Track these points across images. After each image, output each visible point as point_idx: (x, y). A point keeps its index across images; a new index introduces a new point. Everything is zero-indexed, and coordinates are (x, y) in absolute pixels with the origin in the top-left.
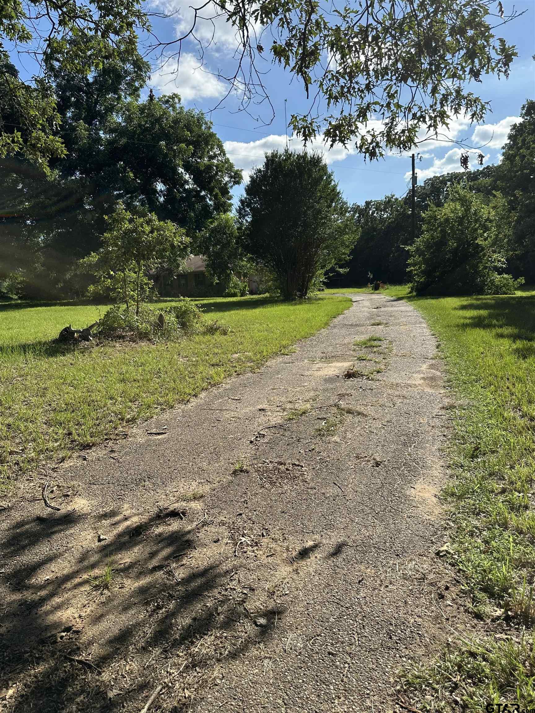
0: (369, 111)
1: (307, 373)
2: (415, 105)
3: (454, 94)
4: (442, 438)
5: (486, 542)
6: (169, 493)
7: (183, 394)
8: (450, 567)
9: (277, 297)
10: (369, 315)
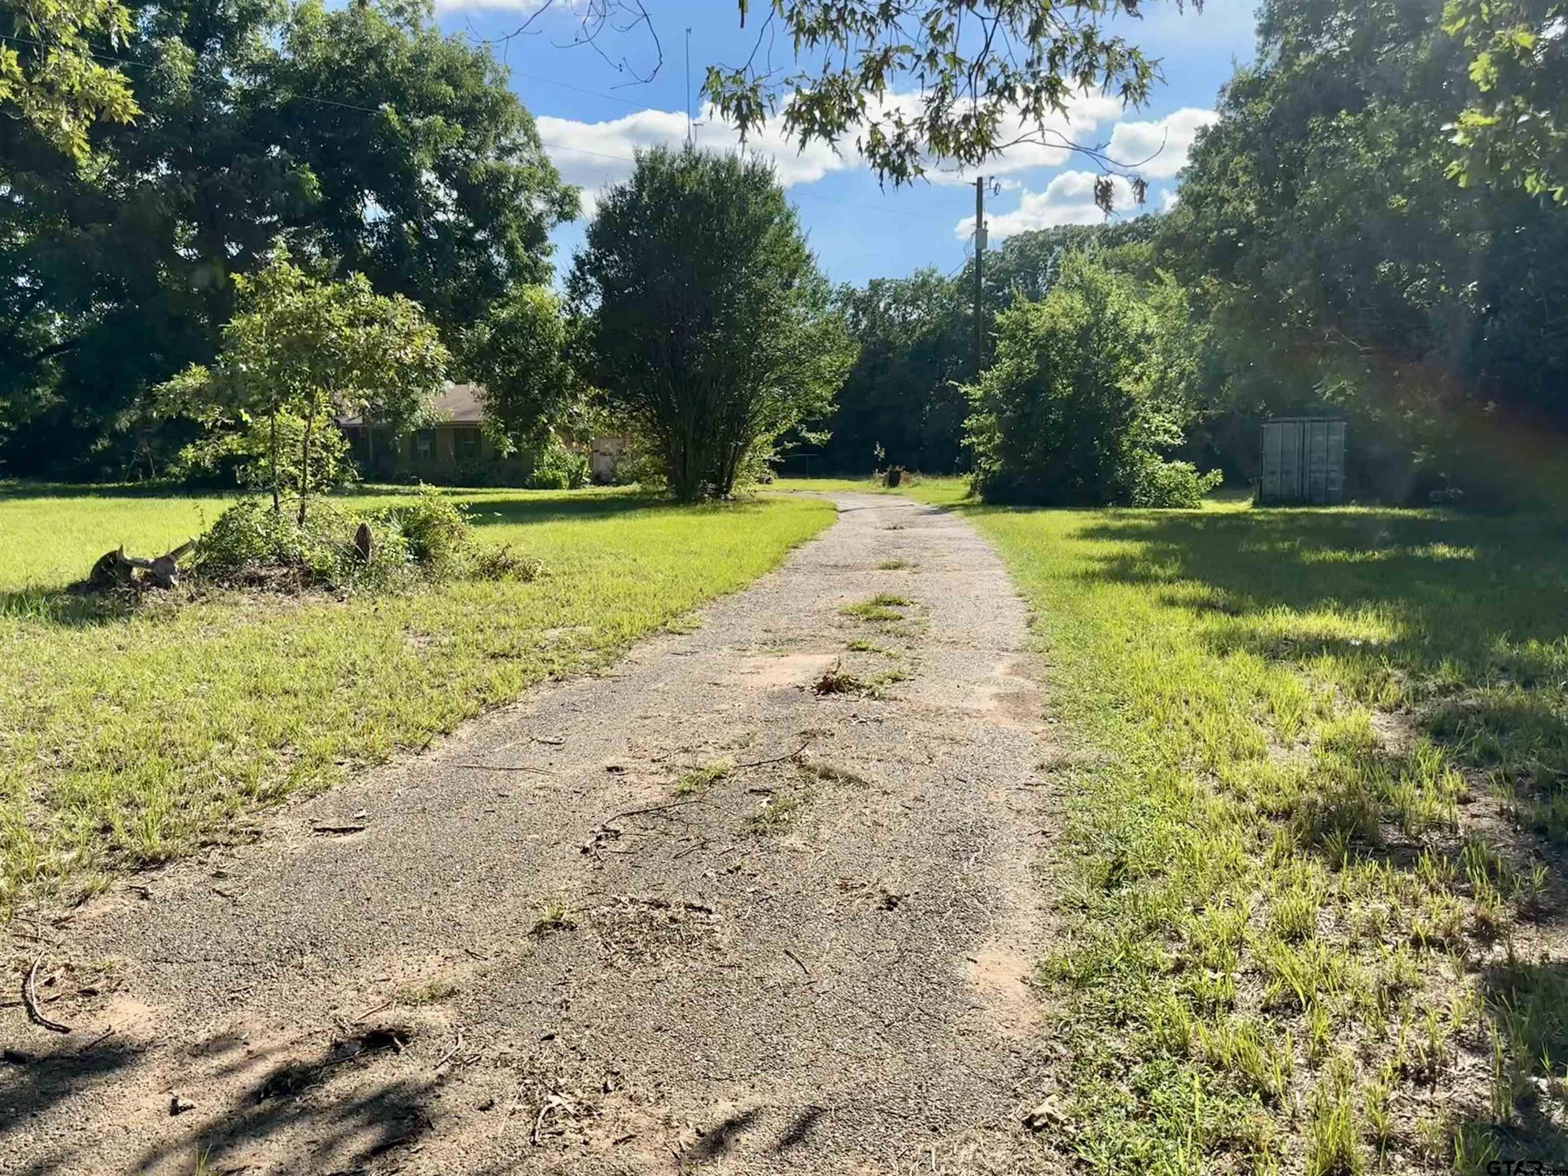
0: (889, 66)
1: (725, 679)
2: (993, 60)
3: (1081, 40)
4: (1040, 839)
5: (1141, 1092)
6: (366, 984)
7: (413, 729)
8: (1056, 1155)
9: (659, 493)
10: (875, 544)
